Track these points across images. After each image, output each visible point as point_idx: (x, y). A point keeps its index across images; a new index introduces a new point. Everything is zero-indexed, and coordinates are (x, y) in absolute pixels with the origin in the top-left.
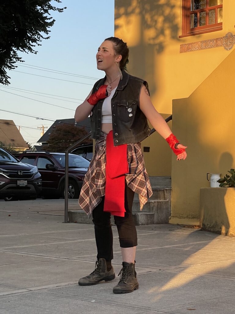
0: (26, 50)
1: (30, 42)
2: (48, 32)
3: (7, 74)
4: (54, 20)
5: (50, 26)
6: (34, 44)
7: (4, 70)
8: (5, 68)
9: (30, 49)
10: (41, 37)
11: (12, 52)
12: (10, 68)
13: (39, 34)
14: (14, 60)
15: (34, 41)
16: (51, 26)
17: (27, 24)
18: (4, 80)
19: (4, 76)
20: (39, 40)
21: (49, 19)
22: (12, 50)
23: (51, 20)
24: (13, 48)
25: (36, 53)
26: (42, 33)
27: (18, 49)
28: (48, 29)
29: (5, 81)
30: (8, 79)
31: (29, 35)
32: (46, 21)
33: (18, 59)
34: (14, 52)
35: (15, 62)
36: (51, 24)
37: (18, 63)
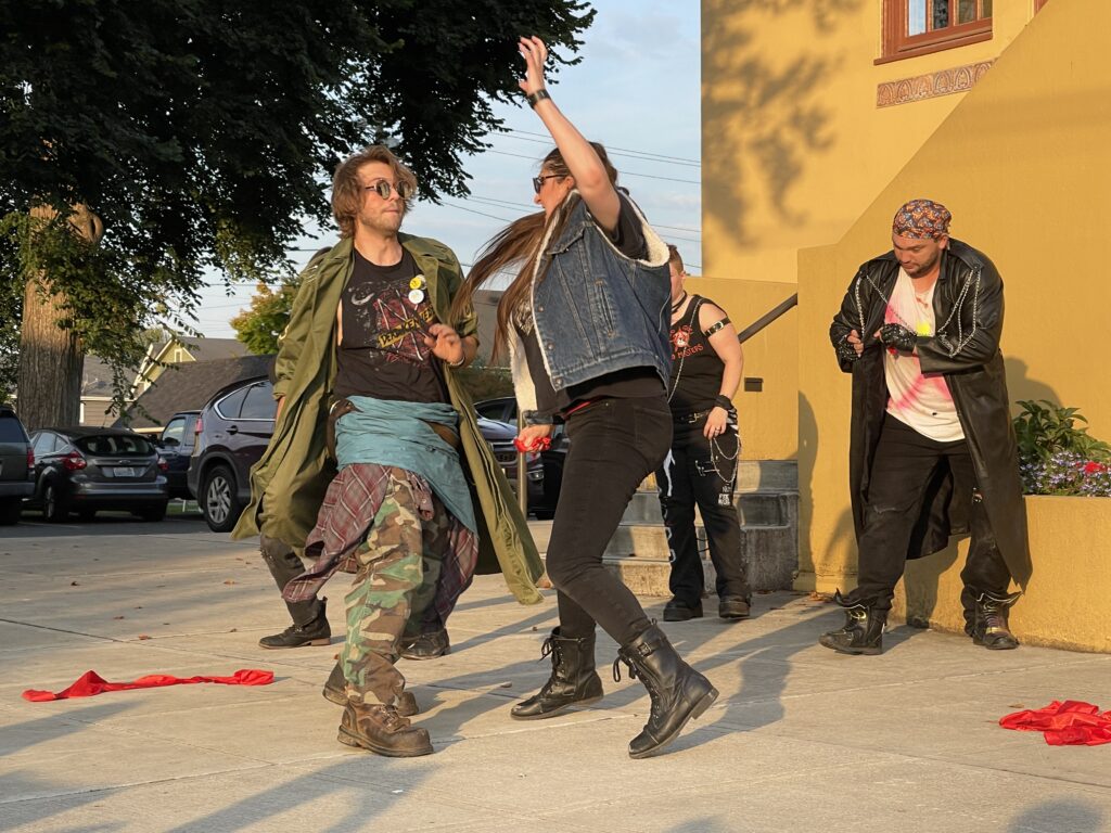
2: (578, 45)
4: (593, 12)
5: (583, 29)
7: (456, 156)
8: (457, 151)
10: (556, 61)
11: (476, 107)
12: (471, 149)
14: (484, 127)
16: (586, 27)
18: (455, 183)
19: (456, 173)
20: (550, 70)
21: (582, 7)
22: (477, 99)
23: (587, 11)
24: (482, 94)
26: (560, 49)
27: (493, 95)
28: (576, 36)
29: (458, 187)
30: (467, 182)
32: (575, 13)
33: (495, 124)
34: (483, 105)
35: (485, 133)
36: (586, 22)
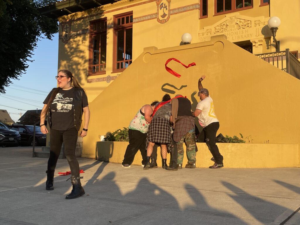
0: (14, 78)
1: (17, 75)
3: (5, 89)
4: (28, 66)
6: (18, 75)
8: (4, 86)
9: (16, 78)
10: (22, 73)
11: (7, 79)
12: (6, 86)
13: (21, 71)
14: (9, 82)
15: (19, 74)
17: (15, 66)
18: (3, 91)
19: (3, 90)
21: (26, 65)
22: (7, 78)
23: (27, 65)
24: (8, 77)
25: (19, 80)
26: (22, 71)
27: (11, 77)
28: (25, 69)
30: (5, 91)
31: (16, 71)
32: (25, 65)
33: (10, 82)
34: (9, 79)
36: (27, 67)
37: (10, 84)
